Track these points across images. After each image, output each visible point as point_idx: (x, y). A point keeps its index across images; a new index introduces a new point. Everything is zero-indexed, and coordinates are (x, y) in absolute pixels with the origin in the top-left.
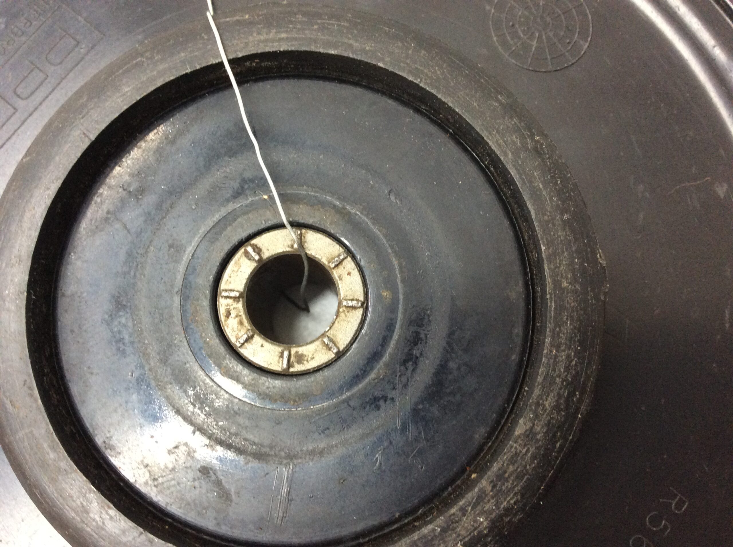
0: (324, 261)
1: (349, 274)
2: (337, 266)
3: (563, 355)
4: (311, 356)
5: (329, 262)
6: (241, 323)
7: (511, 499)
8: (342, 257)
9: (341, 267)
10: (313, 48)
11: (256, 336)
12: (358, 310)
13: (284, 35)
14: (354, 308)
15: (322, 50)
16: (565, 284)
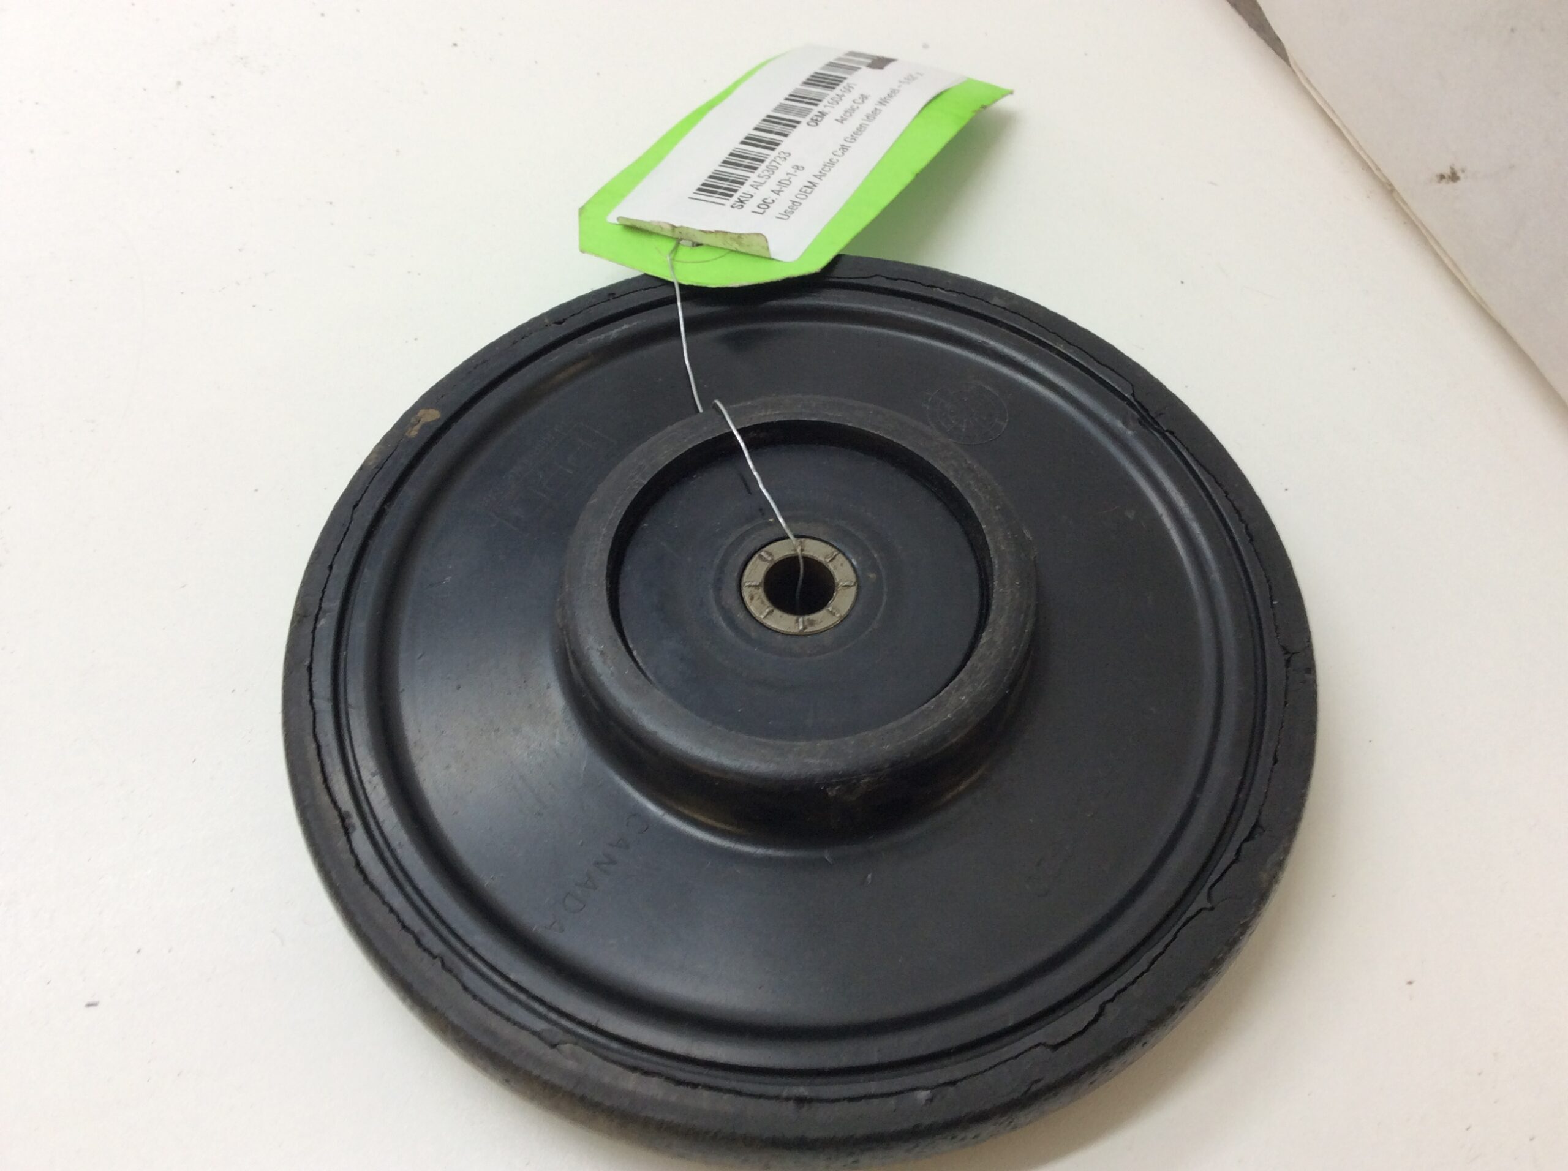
0: (821, 559)
1: (842, 565)
2: (831, 560)
3: (1009, 591)
4: (819, 620)
5: (825, 558)
6: (763, 602)
7: (983, 685)
8: (834, 554)
9: (835, 561)
10: (800, 418)
11: (775, 611)
12: (852, 587)
13: (777, 412)
14: (849, 586)
15: (806, 419)
16: (1003, 548)
